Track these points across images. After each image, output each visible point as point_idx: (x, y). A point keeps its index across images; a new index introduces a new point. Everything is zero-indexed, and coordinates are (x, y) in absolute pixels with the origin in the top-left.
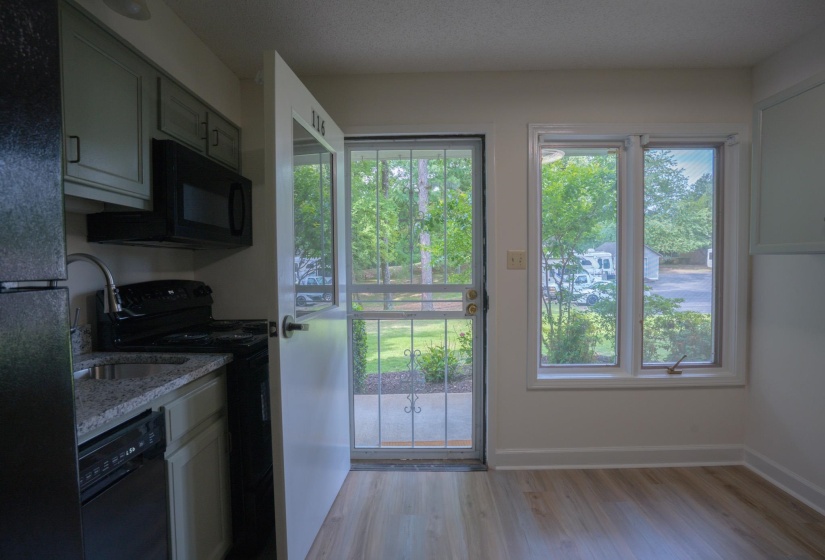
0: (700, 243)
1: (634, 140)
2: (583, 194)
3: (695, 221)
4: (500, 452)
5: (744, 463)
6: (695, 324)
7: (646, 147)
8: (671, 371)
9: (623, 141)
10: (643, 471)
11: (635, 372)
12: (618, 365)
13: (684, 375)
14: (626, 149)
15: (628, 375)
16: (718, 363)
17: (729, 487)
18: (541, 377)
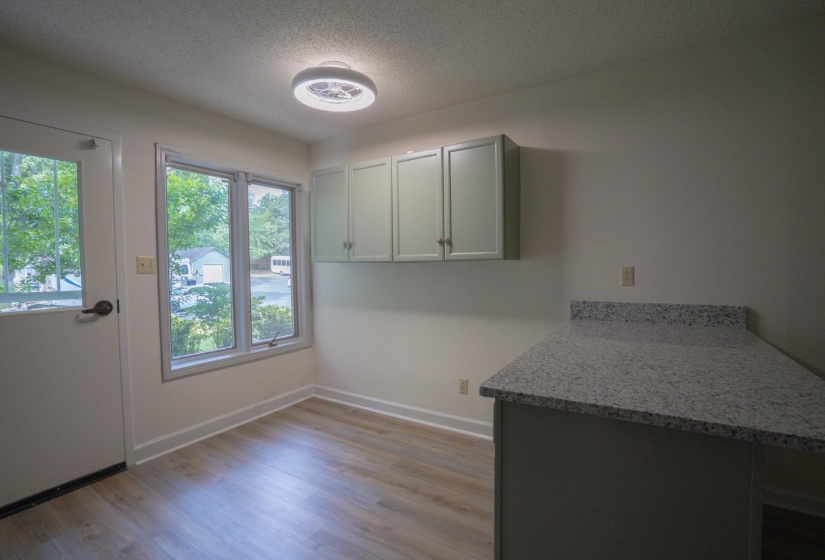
0: (266, 252)
1: (242, 176)
2: (183, 204)
3: (262, 232)
4: (137, 447)
5: (314, 395)
6: (275, 315)
7: (248, 182)
8: (271, 344)
9: (233, 174)
10: (259, 420)
11: (248, 349)
12: (235, 347)
13: (279, 346)
14: (235, 181)
15: (244, 353)
16: (297, 335)
17: (309, 410)
18: (174, 368)
